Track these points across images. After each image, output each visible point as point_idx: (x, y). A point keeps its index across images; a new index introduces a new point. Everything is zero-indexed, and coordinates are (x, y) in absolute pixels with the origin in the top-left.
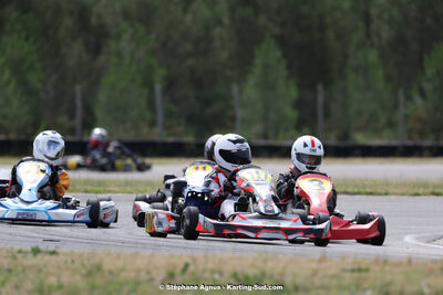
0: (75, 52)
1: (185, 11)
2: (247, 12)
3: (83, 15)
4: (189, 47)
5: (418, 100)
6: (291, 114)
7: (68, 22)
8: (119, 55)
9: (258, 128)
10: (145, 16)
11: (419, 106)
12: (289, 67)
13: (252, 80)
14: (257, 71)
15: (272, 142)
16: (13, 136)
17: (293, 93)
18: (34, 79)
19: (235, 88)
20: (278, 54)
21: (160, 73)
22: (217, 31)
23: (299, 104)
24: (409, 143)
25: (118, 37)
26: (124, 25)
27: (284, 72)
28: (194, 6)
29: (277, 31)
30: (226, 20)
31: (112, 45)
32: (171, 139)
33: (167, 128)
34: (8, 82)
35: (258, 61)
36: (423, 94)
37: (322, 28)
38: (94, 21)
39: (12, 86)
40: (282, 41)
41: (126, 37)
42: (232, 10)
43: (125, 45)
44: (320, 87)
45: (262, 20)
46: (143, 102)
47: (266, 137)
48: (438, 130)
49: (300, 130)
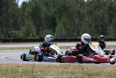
0: (77, 20)
1: (99, 11)
2: (111, 11)
4: (99, 19)
7: (76, 14)
8: (85, 21)
9: (113, 35)
10: (90, 13)
13: (112, 25)
14: (112, 23)
18: (68, 26)
19: (108, 27)
21: (94, 25)
22: (105, 16)
25: (85, 17)
26: (86, 15)
28: (101, 11)
30: (107, 13)
31: (84, 19)
32: (94, 38)
34: (62, 27)
38: (81, 14)
39: (63, 28)
41: (87, 17)
42: (108, 11)
43: (87, 19)
46: (89, 30)
47: (114, 37)
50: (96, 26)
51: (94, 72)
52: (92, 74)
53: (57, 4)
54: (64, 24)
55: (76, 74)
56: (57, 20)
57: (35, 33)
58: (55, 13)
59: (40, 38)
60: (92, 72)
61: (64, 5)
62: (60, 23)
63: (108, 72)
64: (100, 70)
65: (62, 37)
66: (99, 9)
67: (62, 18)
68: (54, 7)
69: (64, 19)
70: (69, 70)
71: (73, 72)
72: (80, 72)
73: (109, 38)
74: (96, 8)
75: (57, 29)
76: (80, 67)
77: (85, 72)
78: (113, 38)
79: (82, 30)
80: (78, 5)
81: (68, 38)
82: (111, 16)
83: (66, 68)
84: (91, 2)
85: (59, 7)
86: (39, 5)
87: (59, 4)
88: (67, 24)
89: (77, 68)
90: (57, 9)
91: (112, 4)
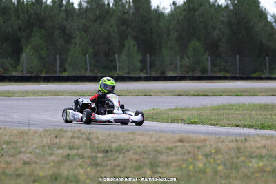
0: (60, 43)
1: (101, 27)
2: (124, 27)
3: (63, 29)
4: (102, 41)
5: (186, 59)
6: (139, 65)
7: (57, 32)
8: (76, 44)
9: (126, 70)
10: (86, 29)
11: (187, 61)
12: (139, 48)
13: (124, 53)
14: (126, 48)
15: (131, 76)
17: (140, 57)
18: (43, 53)
19: (116, 56)
20: (134, 43)
21: (92, 50)
22: (113, 34)
23: (143, 61)
24: (182, 75)
25: (75, 38)
26: (78, 33)
27: (136, 49)
28: (104, 26)
29: (135, 34)
30: (116, 31)
31: (73, 40)
32: (92, 75)
33: (91, 71)
34: (32, 55)
35: (126, 46)
36: (188, 57)
37: (152, 33)
38: (67, 31)
39: (34, 56)
40: (136, 39)
41: (78, 37)
42: (118, 27)
43: (77, 40)
44: (148, 55)
45: (129, 30)
47: (128, 74)
48: (194, 70)
49: (141, 71)
50: (96, 54)
51: (114, 146)
52: (109, 150)
53: (23, 12)
54: (37, 49)
55: (78, 149)
56: (23, 40)
58: (20, 29)
60: (110, 146)
61: (36, 14)
62: (29, 47)
63: (141, 145)
64: (124, 141)
65: (32, 73)
66: (102, 23)
67: (32, 38)
68: (19, 18)
69: (37, 40)
70: (64, 141)
71: (71, 145)
72: (85, 145)
73: (120, 76)
74: (96, 21)
75: (23, 57)
76: (82, 134)
77: (96, 146)
78: (127, 76)
79: (69, 60)
80: (63, 14)
81: (43, 75)
82: (123, 37)
83: (56, 137)
84: (87, 8)
85: (27, 17)
87: (27, 13)
88: (42, 49)
89: (78, 138)
90: (22, 21)
91: (124, 13)
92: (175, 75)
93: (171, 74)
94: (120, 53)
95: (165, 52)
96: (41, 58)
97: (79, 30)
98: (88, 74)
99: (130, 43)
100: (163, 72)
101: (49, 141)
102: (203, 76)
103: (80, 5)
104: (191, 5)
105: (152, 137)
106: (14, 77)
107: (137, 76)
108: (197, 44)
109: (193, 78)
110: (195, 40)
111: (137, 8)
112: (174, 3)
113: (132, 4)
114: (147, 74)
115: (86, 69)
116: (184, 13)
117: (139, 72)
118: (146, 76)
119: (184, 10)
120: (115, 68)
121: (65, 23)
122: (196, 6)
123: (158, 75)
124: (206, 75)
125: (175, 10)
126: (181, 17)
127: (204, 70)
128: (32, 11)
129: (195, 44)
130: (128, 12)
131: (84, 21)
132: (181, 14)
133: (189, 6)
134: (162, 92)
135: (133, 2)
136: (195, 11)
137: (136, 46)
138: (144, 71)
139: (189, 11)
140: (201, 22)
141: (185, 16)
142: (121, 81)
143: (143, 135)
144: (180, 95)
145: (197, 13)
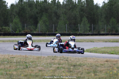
0: (54, 19)
1: (72, 13)
2: (82, 12)
3: (56, 13)
4: (73, 18)
5: (109, 26)
6: (89, 29)
7: (53, 14)
9: (83, 31)
10: (65, 13)
12: (88, 21)
13: (82, 23)
14: (83, 22)
15: (85, 33)
16: (43, 33)
17: (89, 25)
18: (47, 23)
19: (79, 25)
20: (86, 19)
21: (68, 22)
22: (77, 16)
23: (90, 27)
24: (107, 33)
26: (62, 15)
27: (87, 22)
29: (87, 15)
30: (78, 14)
31: (60, 18)
32: (68, 33)
33: (68, 31)
34: (43, 24)
35: (83, 21)
36: (110, 25)
37: (94, 15)
40: (87, 17)
42: (79, 12)
43: (62, 18)
44: (93, 24)
45: (84, 13)
48: (112, 31)
49: (90, 31)
50: (70, 24)
51: (78, 63)
53: (39, 6)
54: (45, 22)
55: (62, 65)
56: (39, 18)
57: (21, 29)
58: (37, 13)
59: (25, 32)
60: (76, 64)
61: (44, 7)
62: (41, 21)
63: (90, 63)
64: (82, 61)
65: (42, 32)
66: (73, 11)
67: (42, 17)
68: (37, 8)
69: (44, 18)
70: (56, 61)
71: (59, 63)
72: (66, 63)
73: (80, 33)
74: (70, 10)
75: (39, 25)
76: (64, 58)
77: (70, 63)
78: (83, 33)
79: (58, 26)
80: (56, 7)
81: (47, 33)
82: (82, 16)
83: (53, 59)
84: (66, 4)
85: (40, 8)
86: (24, 7)
87: (40, 6)
88: (47, 22)
89: (63, 60)
90: (38, 10)
91: (82, 6)
92: (104, 33)
93: (102, 33)
94: (80, 24)
95: (100, 23)
96: (46, 25)
97: (63, 13)
98: (67, 32)
99: (85, 19)
100: (99, 32)
101: (50, 61)
102: (116, 33)
103: (63, 3)
104: (111, 3)
105: (94, 60)
106: (35, 34)
107: (88, 33)
108: (114, 20)
109: (112, 35)
110: (113, 18)
111: (88, 4)
112: (104, 2)
113: (85, 3)
114: (92, 32)
115: (66, 30)
116: (108, 7)
117: (89, 32)
118: (91, 33)
119: (108, 5)
120: (78, 30)
121: (57, 10)
122: (113, 3)
123: (97, 33)
124: (118, 33)
125: (104, 5)
126: (107, 8)
127: (117, 31)
128: (43, 6)
129: (113, 20)
130: (84, 6)
131: (65, 10)
132: (107, 7)
133: (110, 3)
134: (99, 40)
135: (86, 2)
136: (113, 5)
137: (87, 20)
138: (91, 31)
139: (110, 5)
140: (115, 10)
141: (108, 8)
142: (81, 36)
143: (90, 59)
144: (106, 42)
145: (114, 6)
